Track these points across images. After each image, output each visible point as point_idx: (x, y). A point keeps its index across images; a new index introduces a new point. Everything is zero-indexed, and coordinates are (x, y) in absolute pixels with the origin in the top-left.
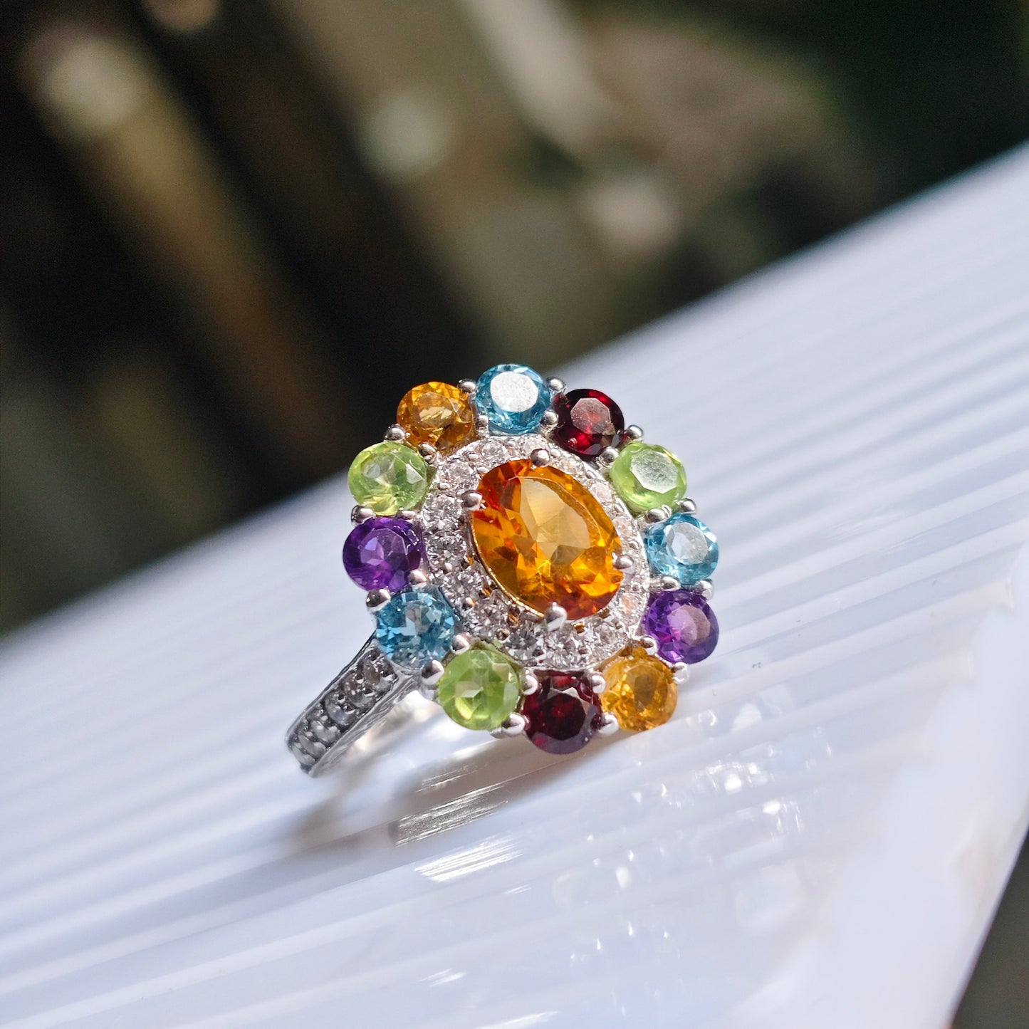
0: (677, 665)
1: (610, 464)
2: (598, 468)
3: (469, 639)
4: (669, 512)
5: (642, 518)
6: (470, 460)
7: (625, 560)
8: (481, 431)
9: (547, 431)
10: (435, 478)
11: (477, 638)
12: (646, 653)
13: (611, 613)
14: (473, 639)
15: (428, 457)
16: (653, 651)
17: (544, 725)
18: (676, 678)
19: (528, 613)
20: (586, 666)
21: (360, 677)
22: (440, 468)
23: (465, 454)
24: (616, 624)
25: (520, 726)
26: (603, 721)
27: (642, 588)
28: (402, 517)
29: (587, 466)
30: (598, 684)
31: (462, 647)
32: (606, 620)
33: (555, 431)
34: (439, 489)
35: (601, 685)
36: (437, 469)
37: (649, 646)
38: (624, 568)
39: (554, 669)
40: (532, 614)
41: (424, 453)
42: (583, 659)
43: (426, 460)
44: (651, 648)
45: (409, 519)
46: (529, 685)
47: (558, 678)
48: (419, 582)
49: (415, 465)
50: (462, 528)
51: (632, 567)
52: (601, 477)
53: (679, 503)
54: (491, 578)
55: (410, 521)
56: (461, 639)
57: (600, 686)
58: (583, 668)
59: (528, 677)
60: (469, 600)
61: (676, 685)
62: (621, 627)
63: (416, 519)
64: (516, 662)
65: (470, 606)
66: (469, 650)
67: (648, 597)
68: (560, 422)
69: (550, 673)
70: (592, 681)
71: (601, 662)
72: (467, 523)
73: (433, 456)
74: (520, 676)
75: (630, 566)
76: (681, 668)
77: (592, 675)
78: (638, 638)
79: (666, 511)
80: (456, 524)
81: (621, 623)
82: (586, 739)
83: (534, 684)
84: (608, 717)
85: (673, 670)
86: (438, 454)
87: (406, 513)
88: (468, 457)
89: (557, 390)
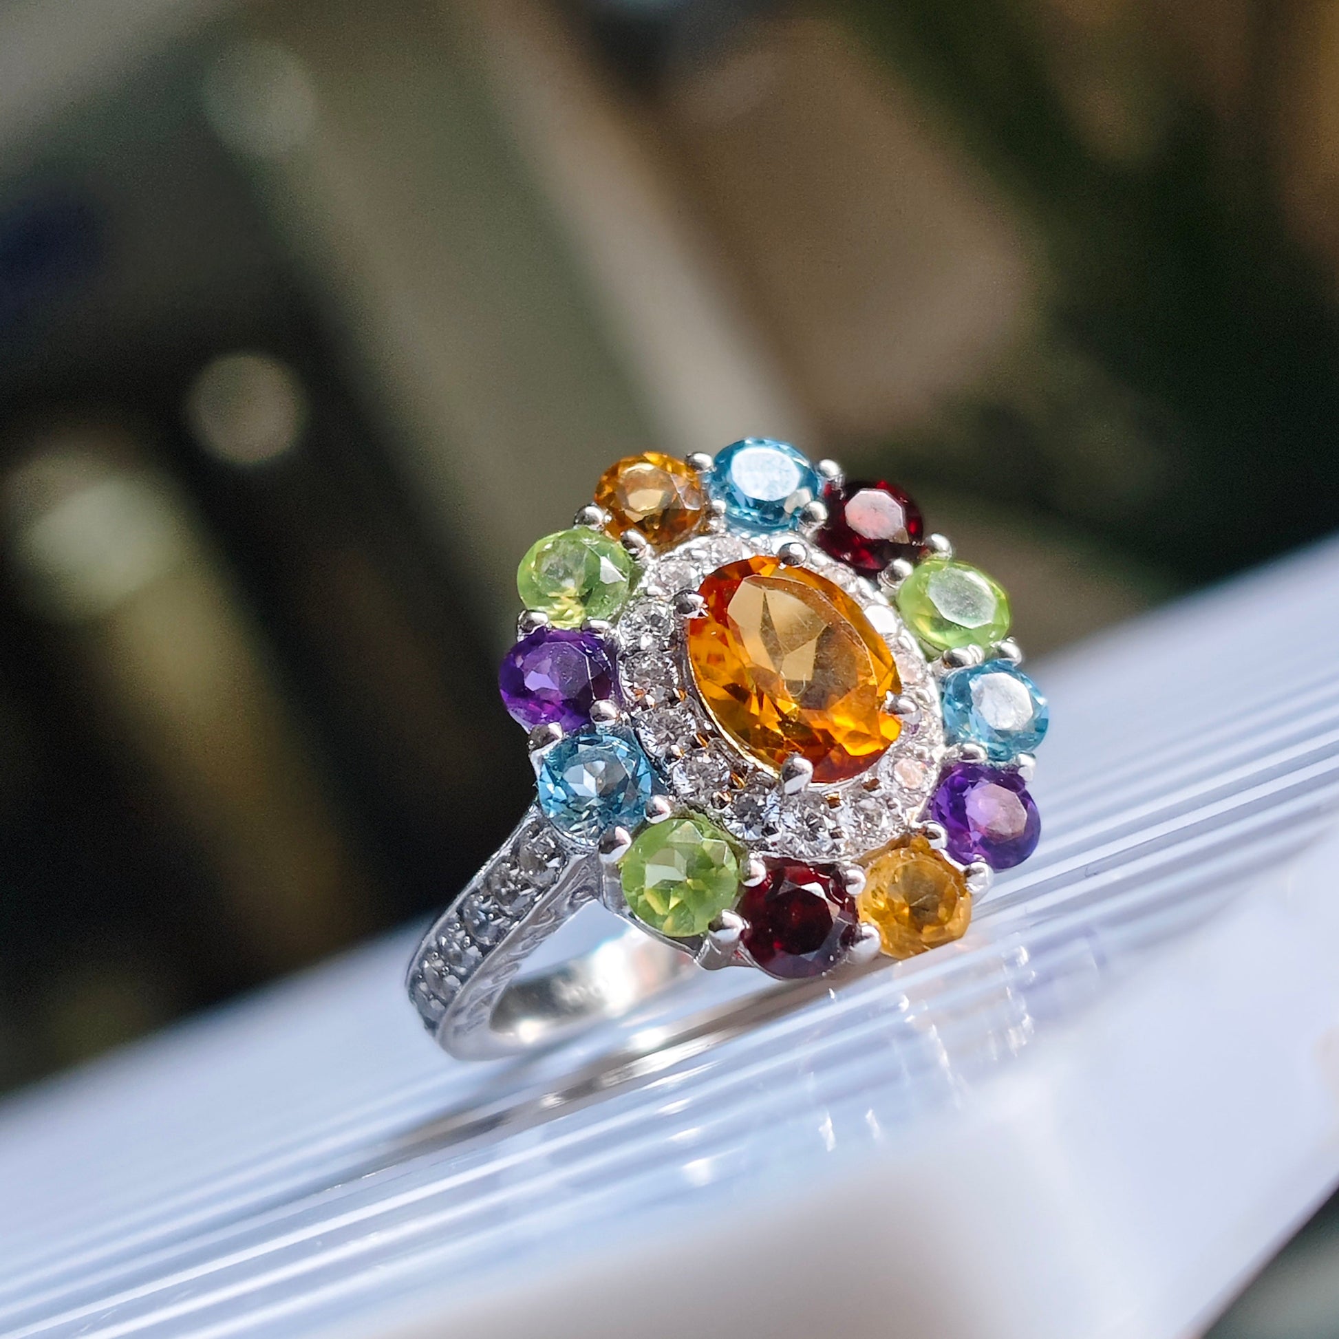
0: (974, 866)
1: (898, 582)
2: (878, 587)
3: (672, 804)
4: (978, 655)
5: (938, 662)
6: (693, 559)
7: (903, 703)
8: (713, 523)
9: (809, 531)
10: (641, 581)
11: (684, 804)
12: (929, 846)
13: (881, 784)
14: (678, 805)
15: (633, 551)
16: (940, 844)
17: (770, 930)
18: (970, 885)
19: (760, 773)
20: (839, 856)
21: (514, 866)
22: (650, 568)
23: (688, 551)
24: (887, 801)
25: (735, 930)
26: (858, 933)
27: (931, 758)
28: (590, 629)
29: (863, 583)
30: (853, 881)
31: (660, 813)
32: (872, 793)
33: (820, 532)
34: (647, 595)
35: (860, 884)
36: (646, 569)
37: (934, 836)
38: (902, 713)
39: (792, 857)
40: (765, 775)
41: (628, 544)
42: (835, 847)
43: (631, 555)
44: (936, 841)
45: (600, 633)
46: (753, 873)
47: (797, 869)
48: (605, 718)
49: (615, 561)
50: (674, 649)
51: (914, 714)
52: (883, 600)
53: (993, 646)
54: (710, 720)
55: (601, 636)
56: (660, 802)
57: (856, 886)
58: (837, 860)
59: (753, 864)
60: (676, 749)
61: (971, 895)
62: (895, 805)
63: (609, 634)
64: (738, 842)
65: (677, 758)
66: (671, 818)
67: (940, 771)
68: (829, 521)
69: (786, 861)
70: (846, 875)
71: (862, 854)
72: (682, 642)
73: (641, 550)
74: (741, 861)
75: (912, 712)
76: (980, 871)
77: (847, 869)
78: (919, 826)
79: (975, 655)
80: (666, 644)
81: (896, 801)
82: (832, 958)
83: (759, 872)
84: (866, 929)
85: (968, 873)
86: (649, 547)
87: (595, 624)
88: (691, 555)
89: (828, 477)
